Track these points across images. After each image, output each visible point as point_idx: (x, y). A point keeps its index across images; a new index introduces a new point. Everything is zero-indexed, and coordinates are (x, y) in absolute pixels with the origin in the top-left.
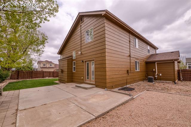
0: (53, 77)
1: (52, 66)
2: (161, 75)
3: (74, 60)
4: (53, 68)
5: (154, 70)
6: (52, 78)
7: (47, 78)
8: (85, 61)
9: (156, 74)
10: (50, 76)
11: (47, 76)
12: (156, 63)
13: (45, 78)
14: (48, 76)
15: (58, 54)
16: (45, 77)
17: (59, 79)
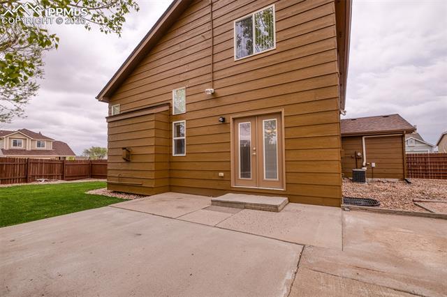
0: (63, 179)
1: (45, 148)
2: (374, 165)
3: (179, 117)
4: (47, 152)
5: (359, 154)
6: (60, 182)
7: (43, 182)
8: (234, 119)
9: (364, 164)
10: (50, 177)
11: (41, 177)
12: (363, 138)
13: (35, 183)
14: (45, 177)
15: (98, 97)
16: (35, 181)
17: (109, 184)
